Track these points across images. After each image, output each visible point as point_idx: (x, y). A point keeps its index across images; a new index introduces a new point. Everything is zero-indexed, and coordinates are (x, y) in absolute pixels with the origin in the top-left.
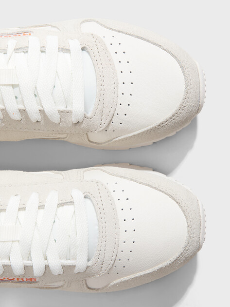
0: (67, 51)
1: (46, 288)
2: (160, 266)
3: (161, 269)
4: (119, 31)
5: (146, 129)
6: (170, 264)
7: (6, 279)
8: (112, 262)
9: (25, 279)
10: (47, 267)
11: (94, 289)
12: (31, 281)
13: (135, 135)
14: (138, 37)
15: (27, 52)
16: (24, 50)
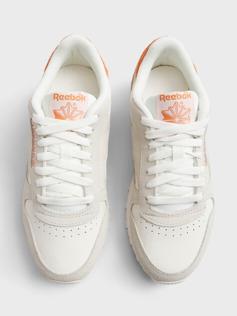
0: (195, 192)
1: (27, 170)
2: (39, 253)
3: (36, 253)
4: (207, 226)
5: (142, 245)
6: (40, 260)
7: (34, 146)
8: (43, 220)
9: (33, 159)
10: (42, 176)
11: (25, 204)
12: (32, 163)
13: (138, 237)
14: (204, 239)
15: (194, 166)
16: (196, 164)
